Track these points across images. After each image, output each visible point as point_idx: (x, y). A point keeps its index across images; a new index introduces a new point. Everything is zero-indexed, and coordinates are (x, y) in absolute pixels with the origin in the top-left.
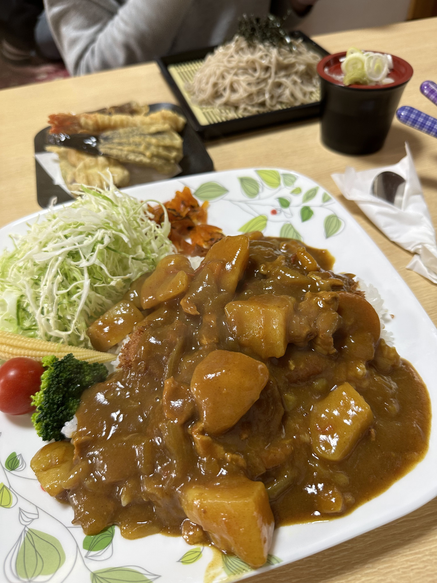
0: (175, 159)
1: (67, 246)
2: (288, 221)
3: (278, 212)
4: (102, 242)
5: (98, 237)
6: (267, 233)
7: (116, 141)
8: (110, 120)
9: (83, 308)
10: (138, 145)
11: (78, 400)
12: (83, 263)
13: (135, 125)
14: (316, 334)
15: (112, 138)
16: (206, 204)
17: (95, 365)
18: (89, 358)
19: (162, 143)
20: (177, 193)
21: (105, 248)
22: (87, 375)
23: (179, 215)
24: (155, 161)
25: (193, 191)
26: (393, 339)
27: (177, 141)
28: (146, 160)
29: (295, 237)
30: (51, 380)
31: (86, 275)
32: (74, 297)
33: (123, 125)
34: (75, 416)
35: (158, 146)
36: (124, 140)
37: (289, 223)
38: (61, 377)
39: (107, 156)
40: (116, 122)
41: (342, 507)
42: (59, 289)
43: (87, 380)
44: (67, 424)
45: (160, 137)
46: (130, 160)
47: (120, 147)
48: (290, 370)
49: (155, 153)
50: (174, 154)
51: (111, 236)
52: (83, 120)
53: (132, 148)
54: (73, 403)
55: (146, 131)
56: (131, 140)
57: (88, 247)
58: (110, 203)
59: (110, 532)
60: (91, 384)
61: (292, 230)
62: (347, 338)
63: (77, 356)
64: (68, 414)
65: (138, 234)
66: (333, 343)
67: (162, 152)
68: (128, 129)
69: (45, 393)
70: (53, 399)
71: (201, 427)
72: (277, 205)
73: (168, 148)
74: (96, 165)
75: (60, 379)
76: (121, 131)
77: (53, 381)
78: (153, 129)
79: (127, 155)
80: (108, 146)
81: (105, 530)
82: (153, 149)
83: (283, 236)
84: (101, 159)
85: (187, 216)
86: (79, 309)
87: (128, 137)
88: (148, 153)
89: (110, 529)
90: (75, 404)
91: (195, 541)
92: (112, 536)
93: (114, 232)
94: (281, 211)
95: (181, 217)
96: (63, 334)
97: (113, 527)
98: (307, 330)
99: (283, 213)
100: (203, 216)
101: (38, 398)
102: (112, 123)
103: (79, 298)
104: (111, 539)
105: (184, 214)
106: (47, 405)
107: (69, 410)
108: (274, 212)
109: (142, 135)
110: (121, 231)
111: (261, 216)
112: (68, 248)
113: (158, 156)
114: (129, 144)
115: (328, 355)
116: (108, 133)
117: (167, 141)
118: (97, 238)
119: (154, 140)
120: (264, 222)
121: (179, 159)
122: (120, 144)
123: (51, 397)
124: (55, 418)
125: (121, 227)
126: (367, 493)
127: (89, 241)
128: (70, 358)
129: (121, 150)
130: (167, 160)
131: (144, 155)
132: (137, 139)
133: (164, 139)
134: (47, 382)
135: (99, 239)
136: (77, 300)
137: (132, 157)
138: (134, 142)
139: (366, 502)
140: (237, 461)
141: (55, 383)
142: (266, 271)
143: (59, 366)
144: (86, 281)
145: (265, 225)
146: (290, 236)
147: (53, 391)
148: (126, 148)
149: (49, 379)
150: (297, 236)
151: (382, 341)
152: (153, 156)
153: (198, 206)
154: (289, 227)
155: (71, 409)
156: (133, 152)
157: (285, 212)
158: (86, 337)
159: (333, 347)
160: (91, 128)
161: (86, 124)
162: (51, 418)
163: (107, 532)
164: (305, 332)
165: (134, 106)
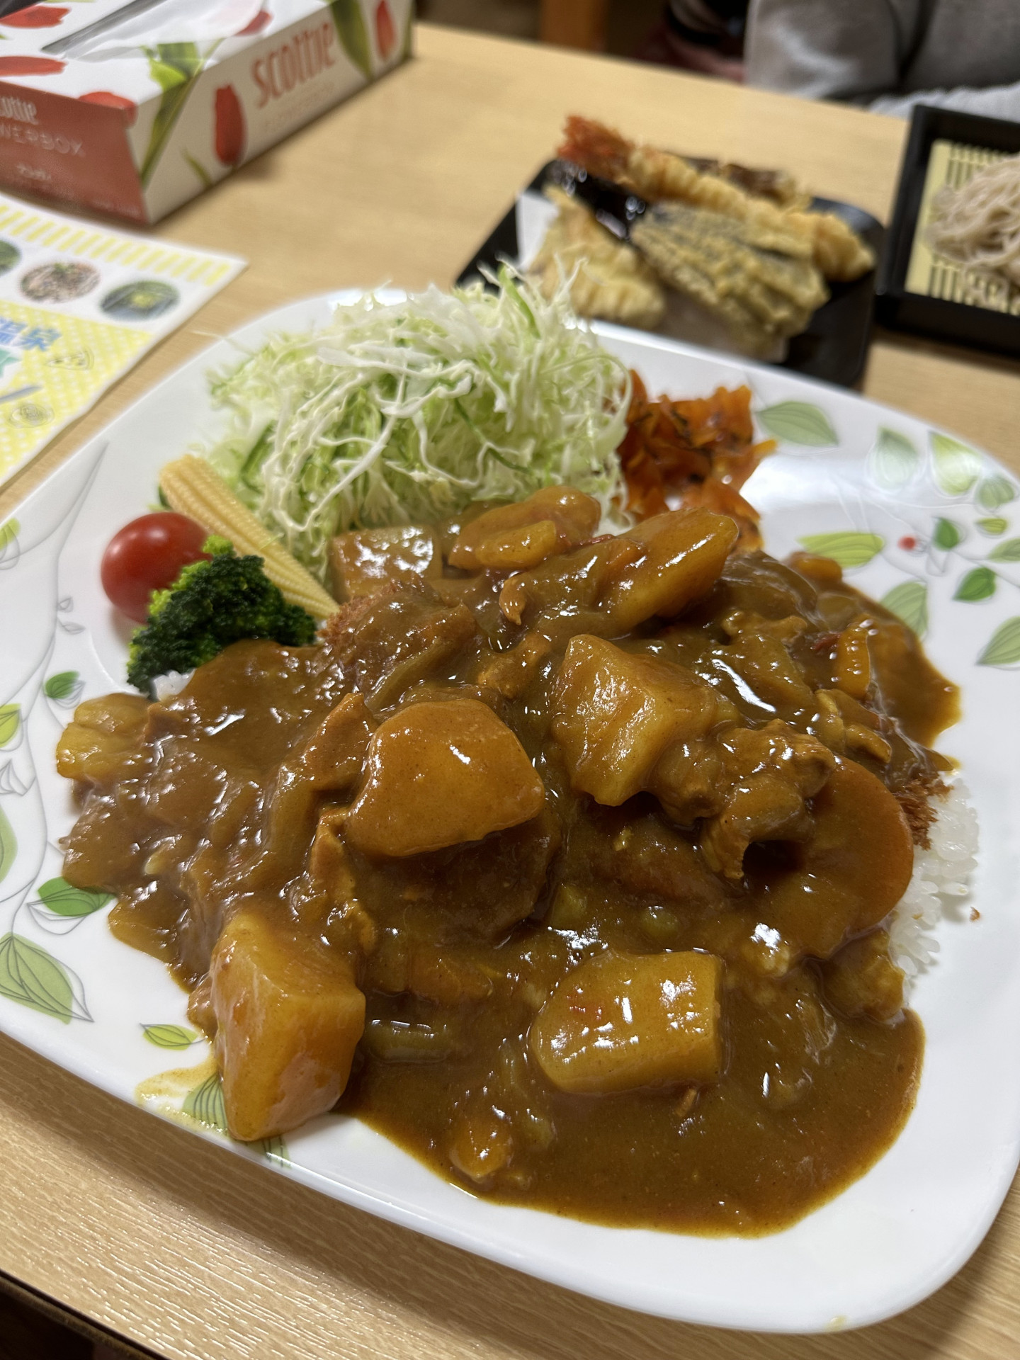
0: (780, 327)
1: (388, 361)
2: (923, 580)
3: (918, 548)
4: (451, 385)
5: (453, 371)
6: (854, 578)
7: (676, 229)
8: (692, 182)
9: (342, 491)
10: (712, 255)
11: (217, 647)
12: (393, 409)
13: (741, 217)
14: (717, 809)
15: (672, 221)
16: (769, 448)
17: (298, 610)
18: (295, 592)
19: (767, 277)
20: (720, 392)
21: (449, 400)
22: (265, 614)
23: (687, 439)
24: (730, 307)
25: (756, 404)
26: (933, 963)
27: (811, 290)
28: (711, 296)
29: (911, 622)
30: (195, 580)
31: (386, 433)
32: (339, 463)
33: (715, 203)
34: (194, 671)
35: (754, 279)
36: (693, 235)
37: (922, 584)
38: (215, 586)
39: (641, 254)
40: (703, 190)
41: (488, 1176)
42: (325, 434)
43: (257, 622)
44: (173, 675)
45: (771, 262)
46: (678, 281)
47: (673, 246)
48: (612, 847)
49: (739, 290)
50: (782, 313)
51: (480, 384)
52: (635, 158)
53: (698, 257)
54: (207, 646)
55: (751, 237)
56: (708, 240)
57: (424, 381)
58: (526, 321)
59: (99, 900)
60: (261, 636)
61: (917, 604)
62: (798, 874)
63: (271, 569)
64: (187, 659)
65: (546, 416)
66: (742, 855)
67: (756, 295)
68: (717, 218)
69: (173, 597)
70: (177, 617)
71: (340, 817)
72: (927, 530)
73: (777, 295)
74: (609, 260)
75: (210, 587)
76: (702, 215)
77: (197, 583)
78: (769, 239)
79: (677, 268)
80: (653, 233)
81: (95, 891)
82: (739, 281)
83: (889, 605)
84: (625, 254)
85: (707, 450)
86: (334, 489)
87: (704, 231)
88: (723, 284)
89: (102, 897)
90: (208, 649)
91: (201, 1019)
92: (95, 908)
93: (489, 379)
94: (926, 549)
95: (689, 442)
96: (290, 524)
97: (111, 896)
98: (699, 787)
99: (925, 557)
100: (743, 469)
101: (160, 600)
102: (695, 190)
103: (347, 470)
104: (88, 911)
105: (701, 440)
106: (164, 621)
107: (192, 654)
108: (909, 543)
109: (738, 241)
110: (506, 387)
111: (873, 535)
112: (389, 366)
113: (743, 300)
114: (696, 247)
115: (721, 875)
116: (672, 208)
117: (784, 277)
118: (448, 374)
119: (752, 263)
120: (869, 553)
121: (790, 332)
122: (680, 239)
123: (177, 611)
124: (163, 653)
125: (514, 379)
126: (568, 1198)
127: (434, 370)
128: (252, 563)
129: (673, 252)
130: (759, 318)
131: (712, 281)
132: (720, 244)
133: (779, 270)
134: (189, 580)
135: (452, 377)
136: (340, 471)
137: (685, 276)
138: (709, 246)
139: (550, 1212)
140: (358, 926)
141: (197, 588)
142: (736, 628)
143: (223, 565)
144: (376, 444)
145: (866, 560)
146: (906, 613)
147: (185, 602)
148: (684, 253)
149: (193, 576)
150: (918, 622)
151: (879, 933)
152: (729, 294)
153: (749, 439)
154: (916, 592)
155: (199, 654)
156: (694, 266)
157: (932, 558)
158: (324, 554)
159: (740, 865)
160: (645, 181)
161: (640, 168)
162: (156, 649)
163: (94, 897)
164: (694, 788)
165: (780, 183)
